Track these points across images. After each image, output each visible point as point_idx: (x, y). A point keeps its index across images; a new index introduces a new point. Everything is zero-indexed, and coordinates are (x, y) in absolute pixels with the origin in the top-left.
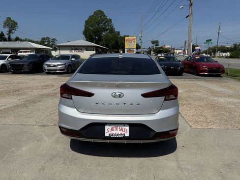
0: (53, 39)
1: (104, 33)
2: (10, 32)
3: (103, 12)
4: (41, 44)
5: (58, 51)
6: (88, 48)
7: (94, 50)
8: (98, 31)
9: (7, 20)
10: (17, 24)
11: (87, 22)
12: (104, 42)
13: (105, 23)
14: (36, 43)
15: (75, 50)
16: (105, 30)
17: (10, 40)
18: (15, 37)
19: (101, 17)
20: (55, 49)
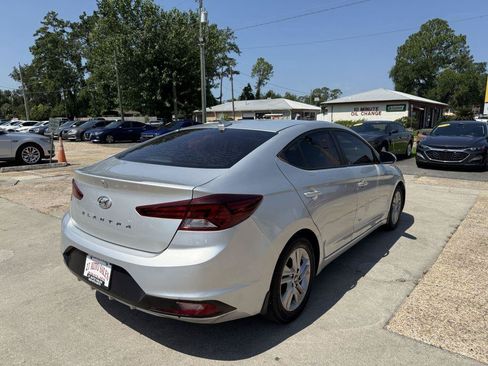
0: (335, 91)
1: (441, 70)
2: (260, 83)
3: (445, 23)
4: (307, 102)
5: (329, 114)
6: (390, 105)
7: (404, 110)
8: (427, 67)
9: (258, 64)
10: (271, 68)
11: (402, 50)
12: (438, 90)
13: (449, 46)
14: (298, 101)
15: (362, 110)
16: (444, 61)
17: (258, 97)
18: (267, 92)
19: (439, 33)
20: (324, 111)
